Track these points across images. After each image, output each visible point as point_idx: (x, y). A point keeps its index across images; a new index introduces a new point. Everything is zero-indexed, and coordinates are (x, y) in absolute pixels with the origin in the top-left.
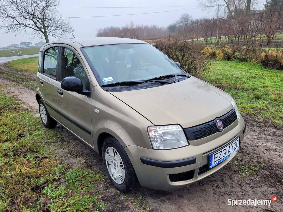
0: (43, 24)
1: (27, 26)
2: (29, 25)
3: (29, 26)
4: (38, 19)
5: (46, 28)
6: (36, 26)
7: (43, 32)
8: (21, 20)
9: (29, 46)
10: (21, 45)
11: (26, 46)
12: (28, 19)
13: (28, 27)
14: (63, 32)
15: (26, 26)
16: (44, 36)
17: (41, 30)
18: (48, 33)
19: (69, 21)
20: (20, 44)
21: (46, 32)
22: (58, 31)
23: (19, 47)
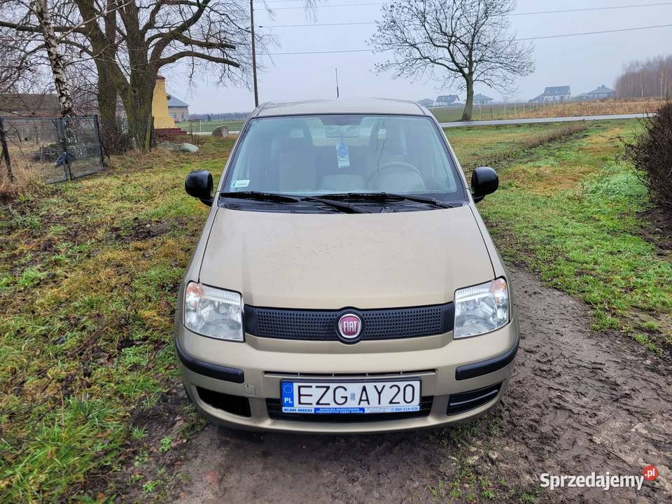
0: (470, 56)
1: (437, 61)
2: (441, 59)
3: (440, 61)
4: (460, 46)
5: (475, 64)
6: (453, 61)
7: (464, 75)
8: (428, 50)
9: (452, 103)
10: (437, 101)
11: (446, 104)
12: (440, 46)
13: (438, 63)
14: (510, 75)
15: (434, 62)
16: (466, 83)
17: (461, 70)
18: (474, 77)
19: (532, 47)
20: (435, 100)
21: (471, 73)
22: (500, 72)
23: (432, 106)
